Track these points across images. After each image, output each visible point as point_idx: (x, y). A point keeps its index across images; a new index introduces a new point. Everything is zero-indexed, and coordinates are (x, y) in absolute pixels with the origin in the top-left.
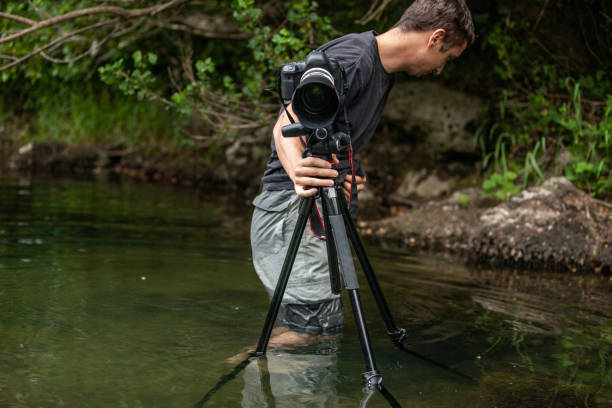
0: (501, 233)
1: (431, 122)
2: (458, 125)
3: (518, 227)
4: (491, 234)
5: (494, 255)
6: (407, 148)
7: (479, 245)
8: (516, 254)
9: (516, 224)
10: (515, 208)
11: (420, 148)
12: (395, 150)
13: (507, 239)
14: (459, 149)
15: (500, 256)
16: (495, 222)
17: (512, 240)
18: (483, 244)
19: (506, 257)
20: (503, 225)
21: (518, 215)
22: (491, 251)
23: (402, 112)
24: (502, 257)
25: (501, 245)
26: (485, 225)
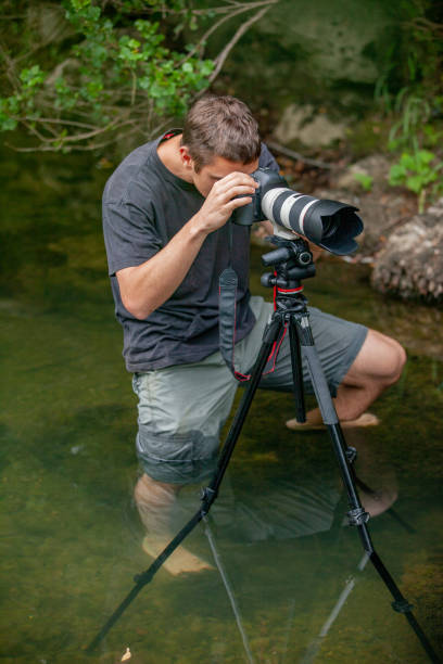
0: (416, 262)
1: (315, 41)
2: (352, 49)
3: (437, 252)
4: (402, 263)
5: (407, 288)
6: (285, 68)
7: (388, 275)
8: (435, 289)
9: (434, 247)
10: (432, 226)
11: (301, 67)
12: (269, 72)
13: (423, 270)
14: (355, 79)
15: (415, 290)
16: (407, 246)
17: (430, 271)
18: (392, 274)
19: (423, 292)
20: (418, 251)
21: (436, 235)
22: (405, 283)
23: (277, 24)
24: (418, 291)
25: (416, 277)
26: (395, 250)
